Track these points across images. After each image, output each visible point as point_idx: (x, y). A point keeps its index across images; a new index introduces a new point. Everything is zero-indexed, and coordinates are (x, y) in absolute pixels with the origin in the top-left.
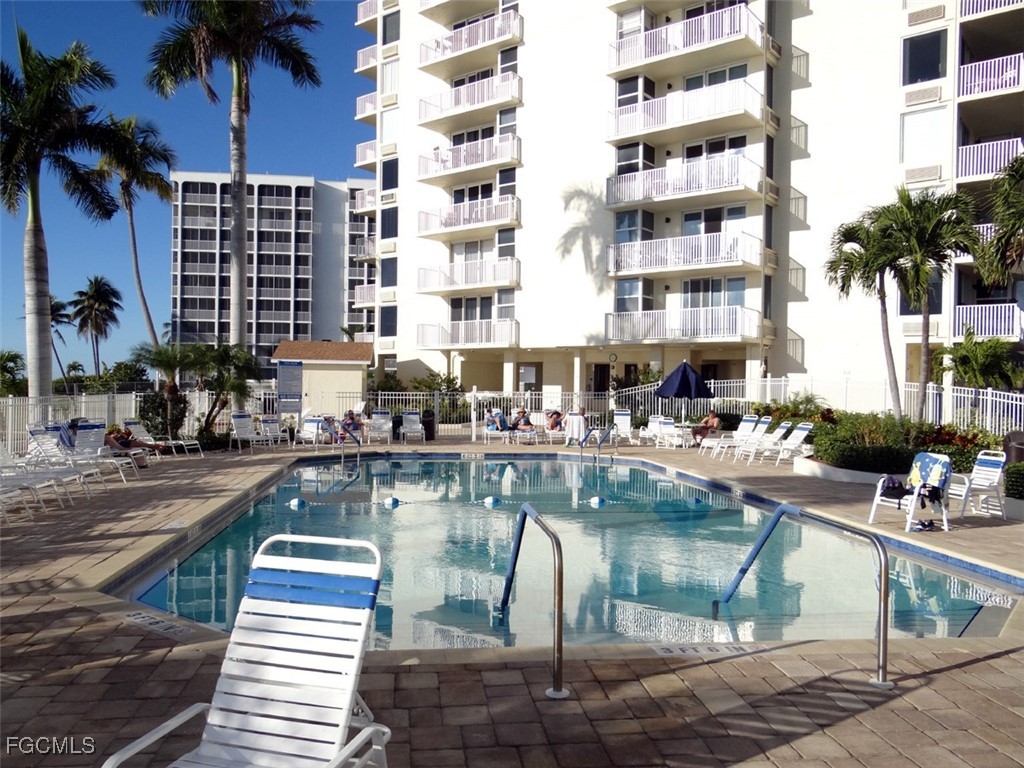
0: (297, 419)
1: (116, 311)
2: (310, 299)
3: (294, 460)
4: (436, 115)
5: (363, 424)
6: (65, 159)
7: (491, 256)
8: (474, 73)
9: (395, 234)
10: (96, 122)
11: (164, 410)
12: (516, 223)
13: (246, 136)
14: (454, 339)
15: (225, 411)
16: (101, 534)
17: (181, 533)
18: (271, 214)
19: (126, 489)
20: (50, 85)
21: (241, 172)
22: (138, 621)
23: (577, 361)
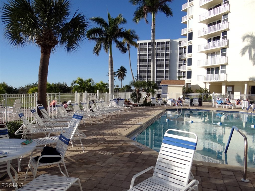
0: (166, 99)
1: (126, 74)
2: (169, 70)
3: (166, 109)
4: (204, 19)
5: (182, 101)
6: (116, 40)
7: (219, 56)
8: (215, 6)
9: (191, 52)
10: (123, 31)
11: (136, 96)
12: (227, 46)
13: (155, 31)
14: (208, 79)
15: (149, 97)
16: (125, 124)
17: (142, 125)
18: (160, 49)
19: (129, 114)
20: (114, 25)
21: (154, 40)
22: (134, 144)
23: (246, 85)
